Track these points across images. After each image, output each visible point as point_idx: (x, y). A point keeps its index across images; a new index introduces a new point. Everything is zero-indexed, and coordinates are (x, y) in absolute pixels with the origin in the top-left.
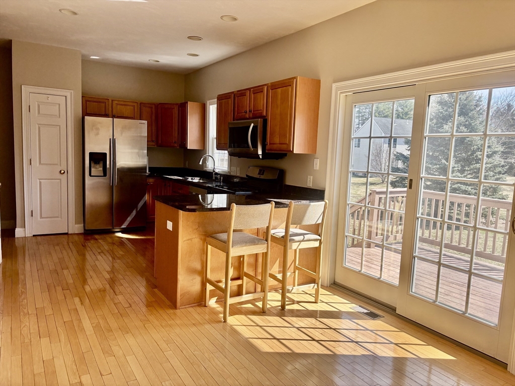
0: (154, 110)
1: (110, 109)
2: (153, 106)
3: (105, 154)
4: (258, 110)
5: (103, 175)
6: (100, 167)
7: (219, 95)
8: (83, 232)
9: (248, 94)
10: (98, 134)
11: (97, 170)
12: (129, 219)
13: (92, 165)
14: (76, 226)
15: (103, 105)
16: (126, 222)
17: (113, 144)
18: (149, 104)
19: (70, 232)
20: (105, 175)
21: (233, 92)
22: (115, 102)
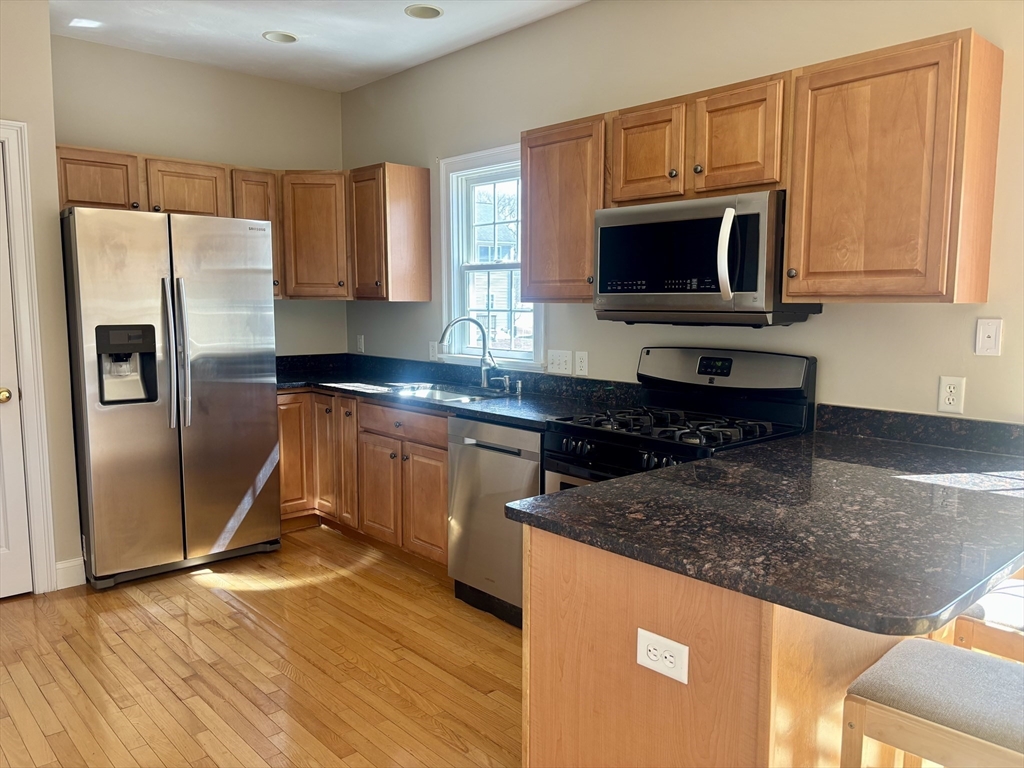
0: (270, 191)
1: (142, 187)
2: (270, 181)
3: (150, 329)
4: (737, 166)
5: (142, 395)
6: (135, 371)
7: (529, 132)
8: (83, 581)
9: (679, 114)
10: (120, 265)
11: (125, 381)
12: (233, 524)
13: (107, 365)
14: (61, 565)
15: (119, 173)
16: (223, 536)
17: (172, 294)
18: (256, 173)
19: (39, 590)
20: (151, 395)
21: (600, 117)
22: (153, 168)
